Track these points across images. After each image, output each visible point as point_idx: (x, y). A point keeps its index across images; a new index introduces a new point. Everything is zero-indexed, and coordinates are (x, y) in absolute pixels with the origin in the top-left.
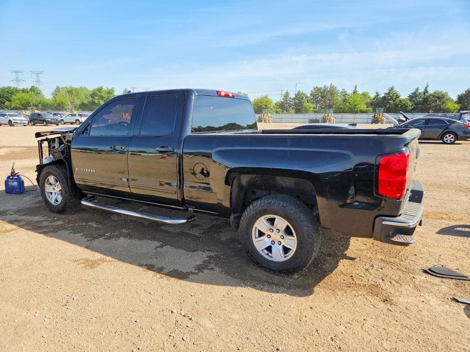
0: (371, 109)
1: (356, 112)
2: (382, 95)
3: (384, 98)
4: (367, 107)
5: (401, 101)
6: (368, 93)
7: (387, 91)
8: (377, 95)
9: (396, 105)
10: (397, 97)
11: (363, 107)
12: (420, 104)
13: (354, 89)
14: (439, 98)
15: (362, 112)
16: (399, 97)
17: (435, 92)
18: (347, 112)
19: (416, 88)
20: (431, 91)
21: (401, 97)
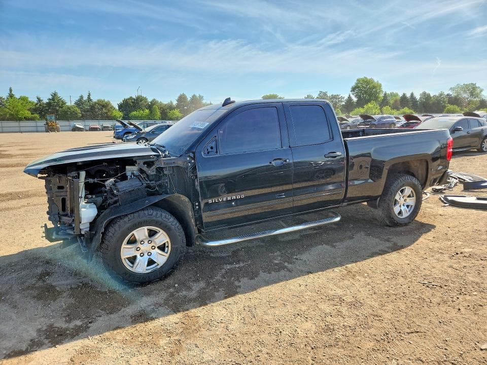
0: (37, 116)
1: (20, 120)
2: (45, 101)
3: (49, 104)
4: (32, 114)
5: (69, 108)
6: (27, 98)
7: (51, 97)
8: (39, 100)
9: (66, 112)
10: (64, 103)
11: (28, 114)
12: (88, 111)
13: (9, 92)
14: (103, 106)
15: (27, 119)
16: (65, 104)
17: (98, 101)
18: (8, 120)
19: (80, 95)
20: (95, 99)
21: (67, 104)
